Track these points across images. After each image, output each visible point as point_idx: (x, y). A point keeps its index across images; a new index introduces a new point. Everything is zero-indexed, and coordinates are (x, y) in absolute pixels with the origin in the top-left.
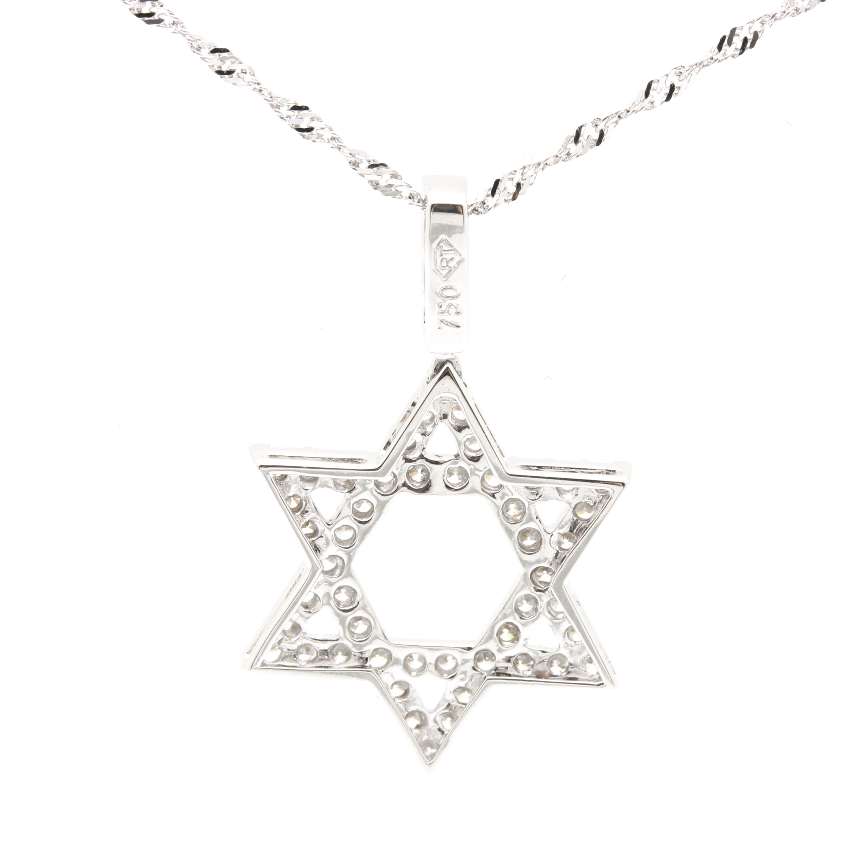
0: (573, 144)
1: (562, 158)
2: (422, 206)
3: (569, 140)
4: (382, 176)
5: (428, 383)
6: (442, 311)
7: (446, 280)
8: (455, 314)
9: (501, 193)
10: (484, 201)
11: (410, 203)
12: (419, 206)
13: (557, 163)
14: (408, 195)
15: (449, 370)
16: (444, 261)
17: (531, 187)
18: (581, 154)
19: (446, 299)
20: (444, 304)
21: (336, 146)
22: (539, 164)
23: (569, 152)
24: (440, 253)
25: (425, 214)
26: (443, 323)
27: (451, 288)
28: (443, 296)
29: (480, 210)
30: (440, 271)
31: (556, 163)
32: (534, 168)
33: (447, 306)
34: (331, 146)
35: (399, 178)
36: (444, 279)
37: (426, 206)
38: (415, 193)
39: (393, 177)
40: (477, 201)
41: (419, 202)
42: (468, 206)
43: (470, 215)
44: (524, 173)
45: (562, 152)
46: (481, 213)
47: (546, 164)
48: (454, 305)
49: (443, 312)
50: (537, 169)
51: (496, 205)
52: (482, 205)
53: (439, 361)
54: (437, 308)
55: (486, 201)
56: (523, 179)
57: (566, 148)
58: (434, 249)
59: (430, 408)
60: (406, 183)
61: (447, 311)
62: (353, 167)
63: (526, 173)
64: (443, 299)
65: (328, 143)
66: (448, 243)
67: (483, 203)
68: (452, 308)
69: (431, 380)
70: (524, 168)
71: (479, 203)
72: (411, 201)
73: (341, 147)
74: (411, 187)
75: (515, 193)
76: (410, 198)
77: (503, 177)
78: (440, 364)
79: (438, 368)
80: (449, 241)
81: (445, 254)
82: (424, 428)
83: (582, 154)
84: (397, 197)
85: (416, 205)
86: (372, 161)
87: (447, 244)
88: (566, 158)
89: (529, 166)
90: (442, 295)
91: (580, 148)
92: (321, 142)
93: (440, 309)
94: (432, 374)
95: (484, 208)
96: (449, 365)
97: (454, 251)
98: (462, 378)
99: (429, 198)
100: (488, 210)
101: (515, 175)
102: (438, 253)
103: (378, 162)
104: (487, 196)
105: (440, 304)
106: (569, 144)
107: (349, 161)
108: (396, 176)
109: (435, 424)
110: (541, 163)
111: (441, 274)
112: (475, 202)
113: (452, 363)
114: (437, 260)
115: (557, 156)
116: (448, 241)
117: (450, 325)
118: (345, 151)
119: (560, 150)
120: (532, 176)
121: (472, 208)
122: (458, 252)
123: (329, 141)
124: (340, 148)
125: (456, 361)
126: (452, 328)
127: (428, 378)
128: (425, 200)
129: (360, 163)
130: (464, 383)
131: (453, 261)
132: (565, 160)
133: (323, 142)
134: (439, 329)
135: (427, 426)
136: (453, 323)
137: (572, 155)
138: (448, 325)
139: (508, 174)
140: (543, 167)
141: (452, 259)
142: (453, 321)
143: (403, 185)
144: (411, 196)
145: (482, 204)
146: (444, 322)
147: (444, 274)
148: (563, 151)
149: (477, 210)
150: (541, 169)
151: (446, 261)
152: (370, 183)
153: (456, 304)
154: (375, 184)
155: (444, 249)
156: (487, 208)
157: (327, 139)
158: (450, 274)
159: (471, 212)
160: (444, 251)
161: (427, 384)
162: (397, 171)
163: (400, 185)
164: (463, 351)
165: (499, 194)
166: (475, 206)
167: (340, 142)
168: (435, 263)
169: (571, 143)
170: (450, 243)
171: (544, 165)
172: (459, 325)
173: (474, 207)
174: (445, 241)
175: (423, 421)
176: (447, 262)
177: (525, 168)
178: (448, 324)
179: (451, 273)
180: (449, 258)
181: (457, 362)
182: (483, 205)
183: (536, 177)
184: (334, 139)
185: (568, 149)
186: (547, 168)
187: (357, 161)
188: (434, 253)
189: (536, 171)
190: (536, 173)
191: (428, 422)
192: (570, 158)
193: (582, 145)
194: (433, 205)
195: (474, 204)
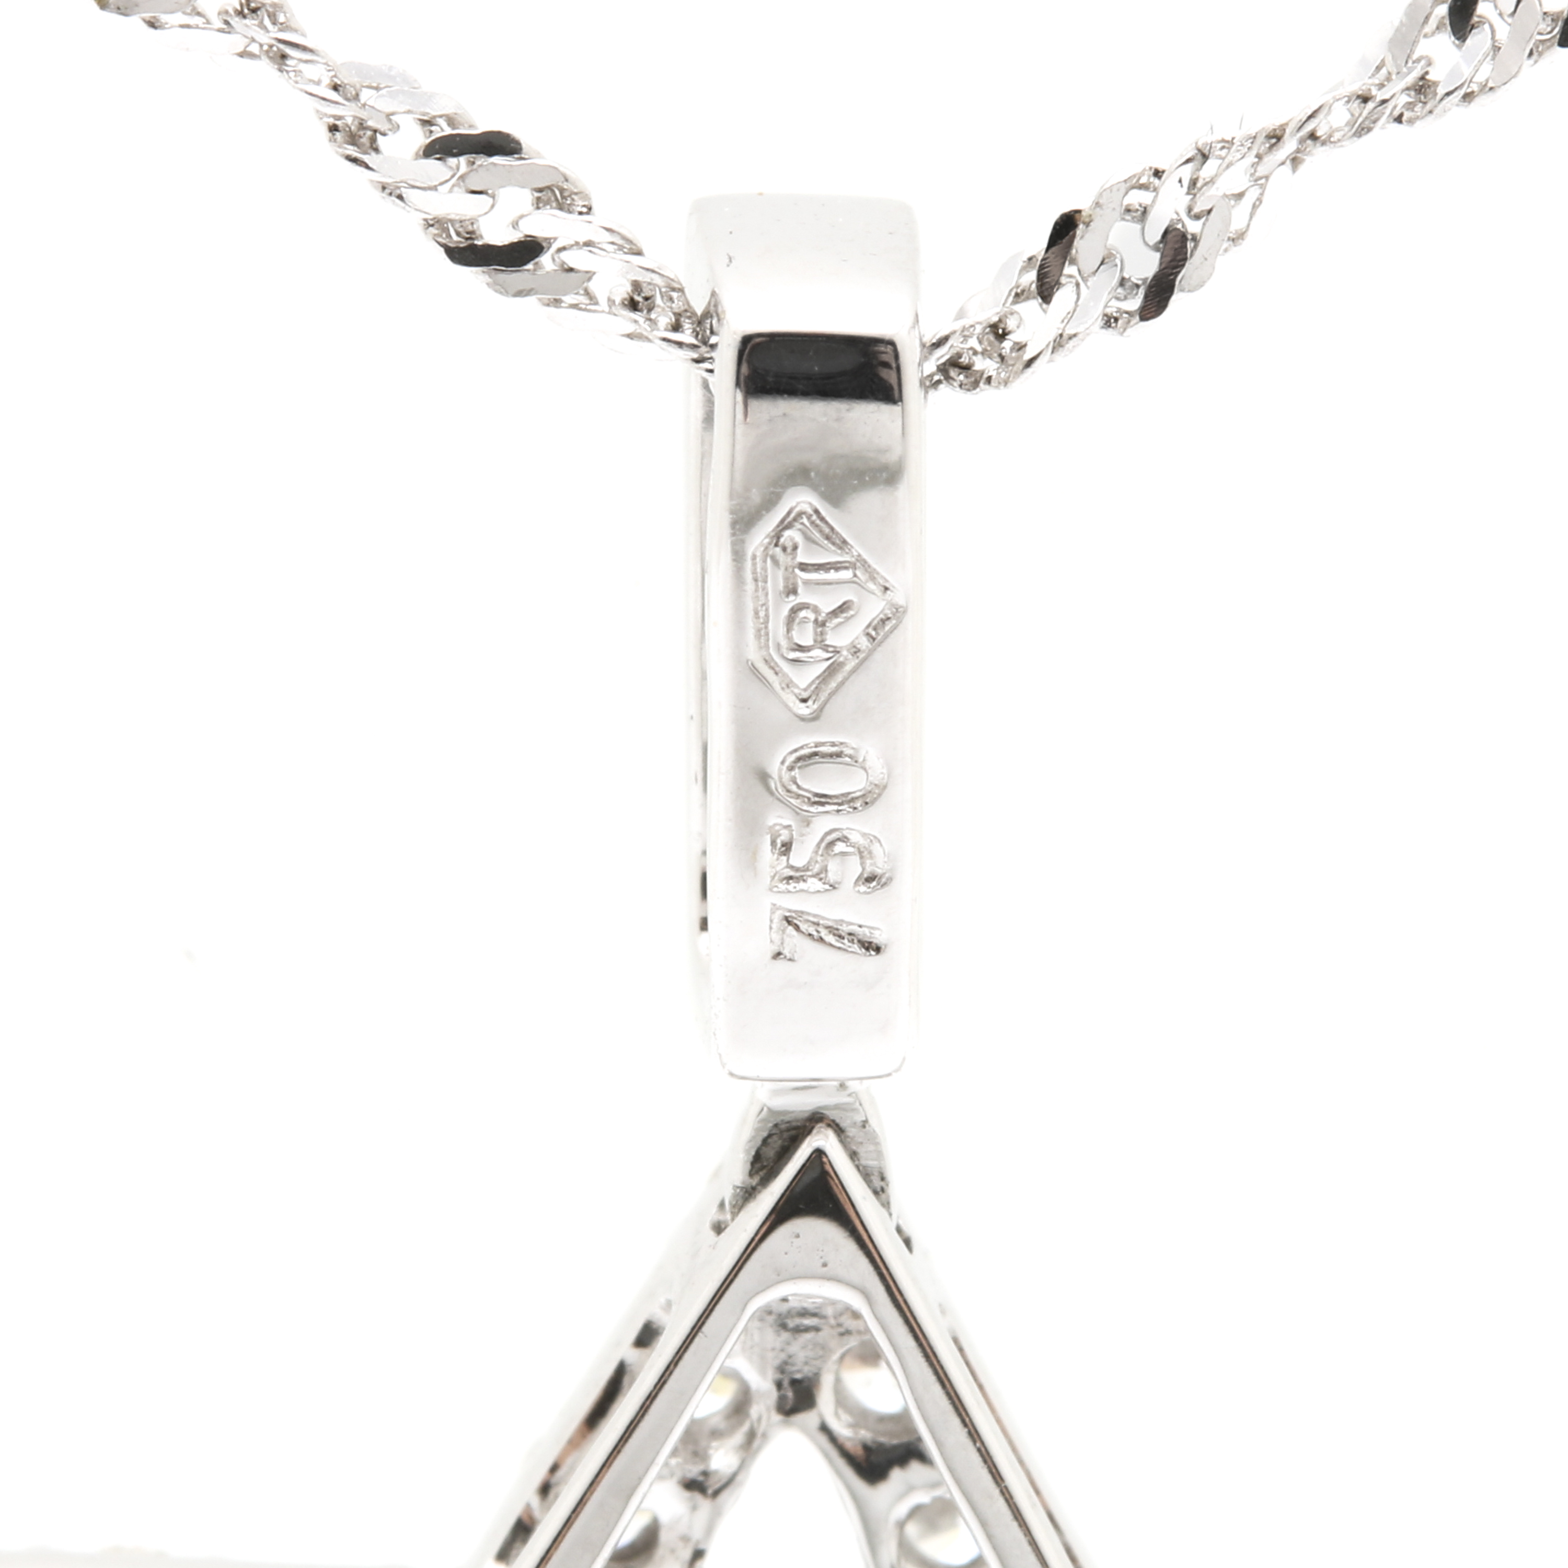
0: (1446, 38)
1: (1390, 105)
2: (694, 347)
3: (1427, 18)
4: (493, 197)
5: (719, 1228)
6: (792, 867)
7: (815, 717)
8: (856, 883)
9: (1085, 280)
10: (1000, 321)
11: (631, 328)
12: (680, 344)
13: (1369, 130)
14: (623, 291)
15: (828, 1167)
16: (805, 620)
17: (1235, 251)
18: (1486, 88)
19: (813, 809)
20: (802, 835)
21: (265, 48)
22: (1276, 137)
23: (1422, 78)
24: (786, 579)
25: (706, 385)
26: (797, 928)
27: (839, 755)
28: (798, 796)
29: (981, 364)
30: (785, 667)
31: (1362, 130)
32: (1251, 159)
33: (818, 845)
34: (241, 49)
35: (579, 203)
36: (804, 710)
37: (713, 347)
38: (658, 280)
39: (547, 203)
40: (966, 322)
41: (676, 327)
42: (923, 345)
43: (932, 394)
44: (1199, 185)
45: (1389, 79)
46: (989, 380)
47: (1313, 136)
48: (854, 837)
49: (798, 874)
50: (1266, 159)
51: (1059, 343)
52: (990, 344)
53: (779, 1119)
54: (767, 856)
55: (1011, 324)
56: (1196, 210)
57: (1409, 57)
58: (754, 557)
59: (728, 1356)
60: (609, 230)
61: (816, 869)
62: (352, 151)
63: (1212, 181)
64: (796, 811)
65: (221, 30)
66: (827, 530)
67: (998, 332)
68: (843, 854)
69: (734, 1215)
70: (1199, 157)
71: (979, 329)
72: (636, 321)
73: (288, 51)
74: (639, 253)
75: (1156, 277)
76: (633, 305)
77: (1098, 204)
78: (782, 1132)
79: (770, 1153)
80: (828, 519)
81: (807, 583)
82: (700, 1455)
83: (1490, 84)
84: (569, 299)
85: (664, 339)
86: (442, 122)
87: (817, 535)
88: (1410, 106)
89: (1228, 144)
90: (794, 788)
91: (1480, 57)
92: (188, 26)
93: (784, 858)
94: (739, 1184)
95: (1002, 358)
96: (827, 1137)
97: (855, 568)
98: (886, 1205)
99: (728, 305)
100: (1019, 366)
101: (1155, 190)
102: (776, 580)
103: (471, 126)
104: (1017, 295)
105: (784, 836)
106: (1425, 36)
107: (331, 121)
108: (563, 197)
109: (751, 1436)
110: (1288, 131)
111: (789, 685)
112: (958, 326)
113: (839, 1130)
114: (767, 616)
115: (1365, 99)
116: (822, 519)
117: (830, 939)
118: (310, 71)
119: (1378, 68)
120: (1240, 196)
121: (943, 354)
122: (872, 575)
123: (227, 22)
124: (284, 57)
125: (859, 1118)
126: (840, 954)
127: (722, 1205)
128: (707, 314)
129: (384, 134)
130: (899, 1230)
131: (848, 619)
132: (1407, 115)
133: (197, 27)
134: (780, 964)
135: (714, 1444)
136: (845, 929)
137: (1441, 91)
138: (821, 940)
139: (1123, 187)
140: (1298, 151)
141: (843, 608)
142: (847, 919)
143: (595, 239)
144: (638, 298)
145: (992, 338)
146: (803, 927)
147: (803, 685)
148: (1395, 70)
149: (966, 368)
150: (1283, 163)
151: (816, 621)
152: (433, 230)
153: (864, 835)
154: (458, 234)
155: (801, 557)
156: (1019, 358)
157: (219, 14)
158: (833, 685)
159: (936, 378)
160: (804, 567)
161: (712, 1234)
162: (568, 173)
163: (582, 240)
164: (897, 1071)
165: (1078, 285)
166: (955, 344)
167: (285, 27)
168: (759, 630)
169: (1433, 33)
170: (832, 529)
171: (1302, 141)
172: (878, 938)
173: (954, 351)
174: (809, 517)
175: (694, 1422)
176: (820, 624)
177: (1205, 157)
178: (824, 933)
179: (839, 677)
180: (827, 604)
181: (865, 1124)
182: (996, 343)
183: (1260, 200)
184: (254, 11)
185: (1418, 61)
186: (1318, 156)
187: (370, 123)
188: (756, 580)
189: (1261, 170)
190: (1260, 181)
191: (718, 1422)
192: (1428, 107)
193: (1489, 43)
194: (746, 340)
195: (954, 332)
